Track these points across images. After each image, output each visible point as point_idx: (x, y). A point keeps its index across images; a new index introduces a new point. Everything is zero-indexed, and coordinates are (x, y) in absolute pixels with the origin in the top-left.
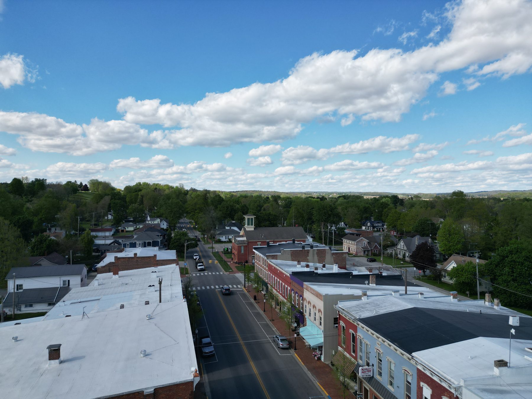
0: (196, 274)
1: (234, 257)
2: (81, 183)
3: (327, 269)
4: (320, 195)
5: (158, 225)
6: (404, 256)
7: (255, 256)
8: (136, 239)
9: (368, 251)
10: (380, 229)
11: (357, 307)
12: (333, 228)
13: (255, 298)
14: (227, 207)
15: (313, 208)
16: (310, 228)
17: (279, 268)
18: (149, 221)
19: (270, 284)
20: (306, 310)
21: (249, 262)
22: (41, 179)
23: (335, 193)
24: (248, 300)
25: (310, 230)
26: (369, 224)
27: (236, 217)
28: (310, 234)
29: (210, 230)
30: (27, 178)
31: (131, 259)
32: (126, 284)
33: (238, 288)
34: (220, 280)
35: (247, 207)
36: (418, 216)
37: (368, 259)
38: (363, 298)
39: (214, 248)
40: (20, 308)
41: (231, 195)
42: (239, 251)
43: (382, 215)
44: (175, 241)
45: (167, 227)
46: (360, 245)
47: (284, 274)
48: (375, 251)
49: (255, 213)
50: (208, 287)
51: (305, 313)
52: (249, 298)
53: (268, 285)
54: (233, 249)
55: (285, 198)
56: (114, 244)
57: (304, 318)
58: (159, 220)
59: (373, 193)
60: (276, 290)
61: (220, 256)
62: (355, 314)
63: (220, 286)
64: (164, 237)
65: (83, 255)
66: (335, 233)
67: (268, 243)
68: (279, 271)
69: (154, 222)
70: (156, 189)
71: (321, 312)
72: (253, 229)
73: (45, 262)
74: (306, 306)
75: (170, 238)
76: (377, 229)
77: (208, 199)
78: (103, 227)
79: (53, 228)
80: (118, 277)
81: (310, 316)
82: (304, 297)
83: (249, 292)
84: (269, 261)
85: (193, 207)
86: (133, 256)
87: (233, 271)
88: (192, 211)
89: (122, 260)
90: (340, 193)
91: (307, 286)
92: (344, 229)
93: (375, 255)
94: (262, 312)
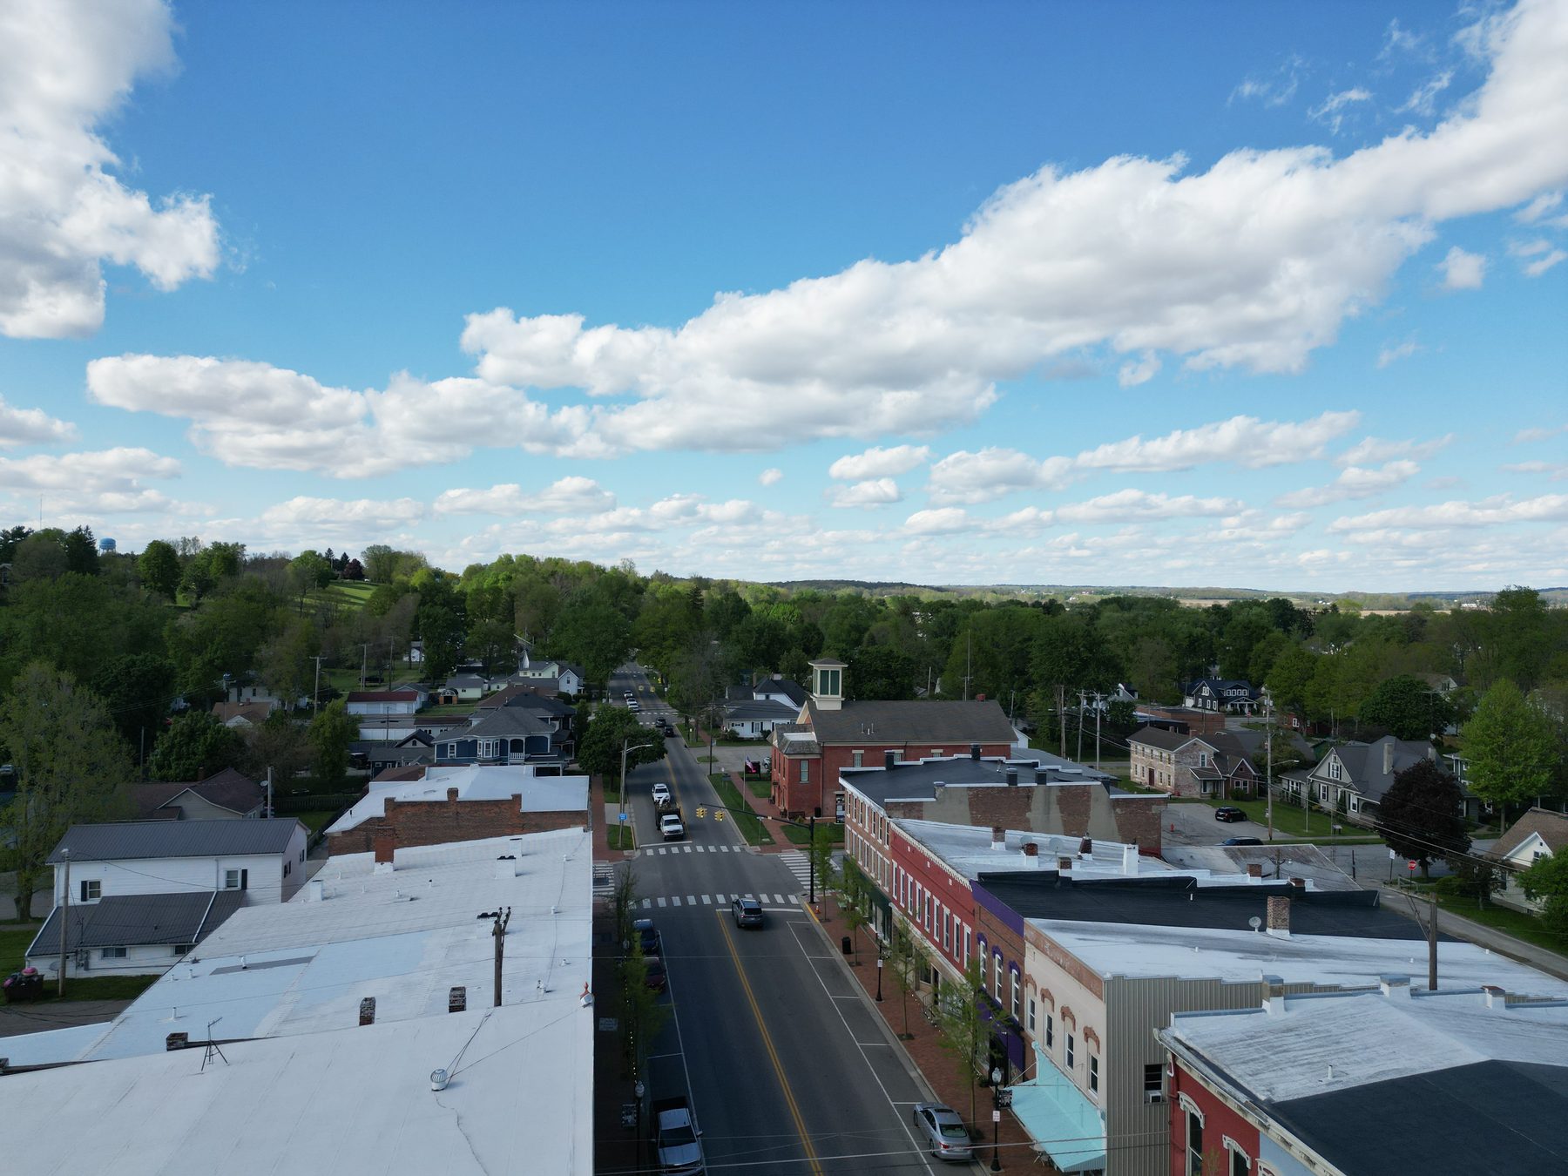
0: (656, 849)
1: (779, 795)
2: (345, 556)
3: (1100, 859)
4: (1039, 596)
5: (554, 682)
6: (1342, 804)
7: (847, 799)
8: (478, 730)
9: (1216, 783)
10: (1242, 706)
11: (1249, 1045)
12: (1097, 705)
13: (846, 948)
14: (760, 632)
15: (1030, 639)
16: (1018, 701)
17: (930, 853)
18: (528, 671)
19: (897, 903)
20: (1032, 1020)
21: (825, 812)
22: (230, 545)
23: (1087, 588)
24: (821, 953)
25: (1020, 708)
26: (1206, 691)
27: (782, 665)
28: (1019, 720)
29: (705, 703)
30: (195, 540)
31: (437, 809)
32: (412, 899)
33: (788, 904)
34: (732, 875)
35: (818, 629)
36: (1376, 668)
37: (1222, 811)
38: (1266, 1004)
39: (717, 761)
40: (87, 958)
41: (771, 593)
42: (794, 776)
43: (1248, 662)
44: (596, 738)
45: (579, 691)
46: (1190, 764)
47: (947, 876)
48: (1238, 784)
49: (846, 650)
50: (692, 900)
51: (1028, 1030)
52: (824, 944)
53: (891, 905)
54: (773, 766)
55: (934, 603)
56: (414, 743)
57: (1024, 1047)
58: (555, 668)
59: (1204, 590)
60: (920, 927)
61: (733, 788)
62: (1249, 1078)
63: (732, 895)
64: (565, 725)
65: (318, 776)
66: (1103, 719)
67: (890, 758)
68: (932, 863)
69: (540, 675)
70: (553, 574)
71: (1098, 1043)
72: (838, 707)
73: (194, 803)
74: (1033, 1004)
75: (583, 725)
76: (1232, 705)
77: (702, 605)
78: (392, 687)
79: (246, 688)
80: (392, 870)
81: (1050, 1043)
82: (1027, 972)
83: (825, 920)
84: (893, 825)
85: (658, 630)
86: (444, 797)
87: (774, 843)
88: (653, 643)
89: (410, 811)
90: (1101, 590)
91: (1039, 935)
92: (1130, 706)
93: (1239, 796)
94: (869, 1002)
